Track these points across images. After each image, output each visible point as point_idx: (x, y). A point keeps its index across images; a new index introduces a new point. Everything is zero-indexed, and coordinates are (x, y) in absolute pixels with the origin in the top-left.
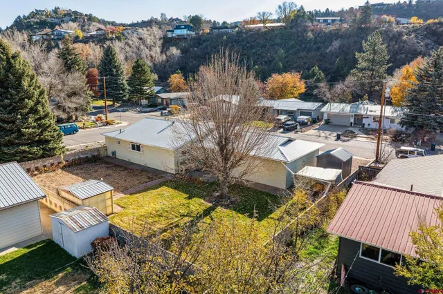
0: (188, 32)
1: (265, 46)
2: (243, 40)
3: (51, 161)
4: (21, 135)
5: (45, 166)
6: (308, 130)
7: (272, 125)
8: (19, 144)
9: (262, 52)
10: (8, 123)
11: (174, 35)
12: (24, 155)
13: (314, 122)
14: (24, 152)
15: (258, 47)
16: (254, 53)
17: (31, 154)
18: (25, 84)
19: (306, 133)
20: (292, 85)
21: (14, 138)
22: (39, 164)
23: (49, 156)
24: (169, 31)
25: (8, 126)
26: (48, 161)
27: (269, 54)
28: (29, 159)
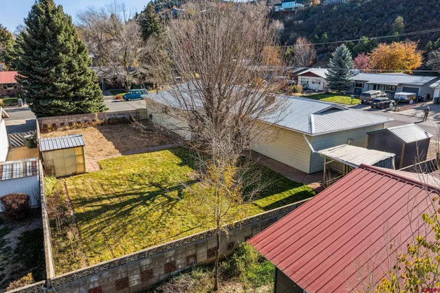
0: (297, 4)
1: (382, 15)
2: (356, 10)
3: (86, 118)
4: (55, 89)
5: (79, 122)
6: (404, 110)
7: (358, 101)
8: (53, 98)
9: (377, 22)
10: (43, 76)
11: (282, 9)
12: (58, 109)
13: (419, 100)
14: (58, 106)
15: (373, 16)
16: (367, 24)
17: (65, 108)
18: (61, 38)
19: (401, 112)
20: (404, 56)
21: (49, 92)
22: (73, 119)
23: (82, 113)
24: (277, 5)
25: (43, 80)
26: (82, 118)
27: (385, 24)
28: (63, 114)
